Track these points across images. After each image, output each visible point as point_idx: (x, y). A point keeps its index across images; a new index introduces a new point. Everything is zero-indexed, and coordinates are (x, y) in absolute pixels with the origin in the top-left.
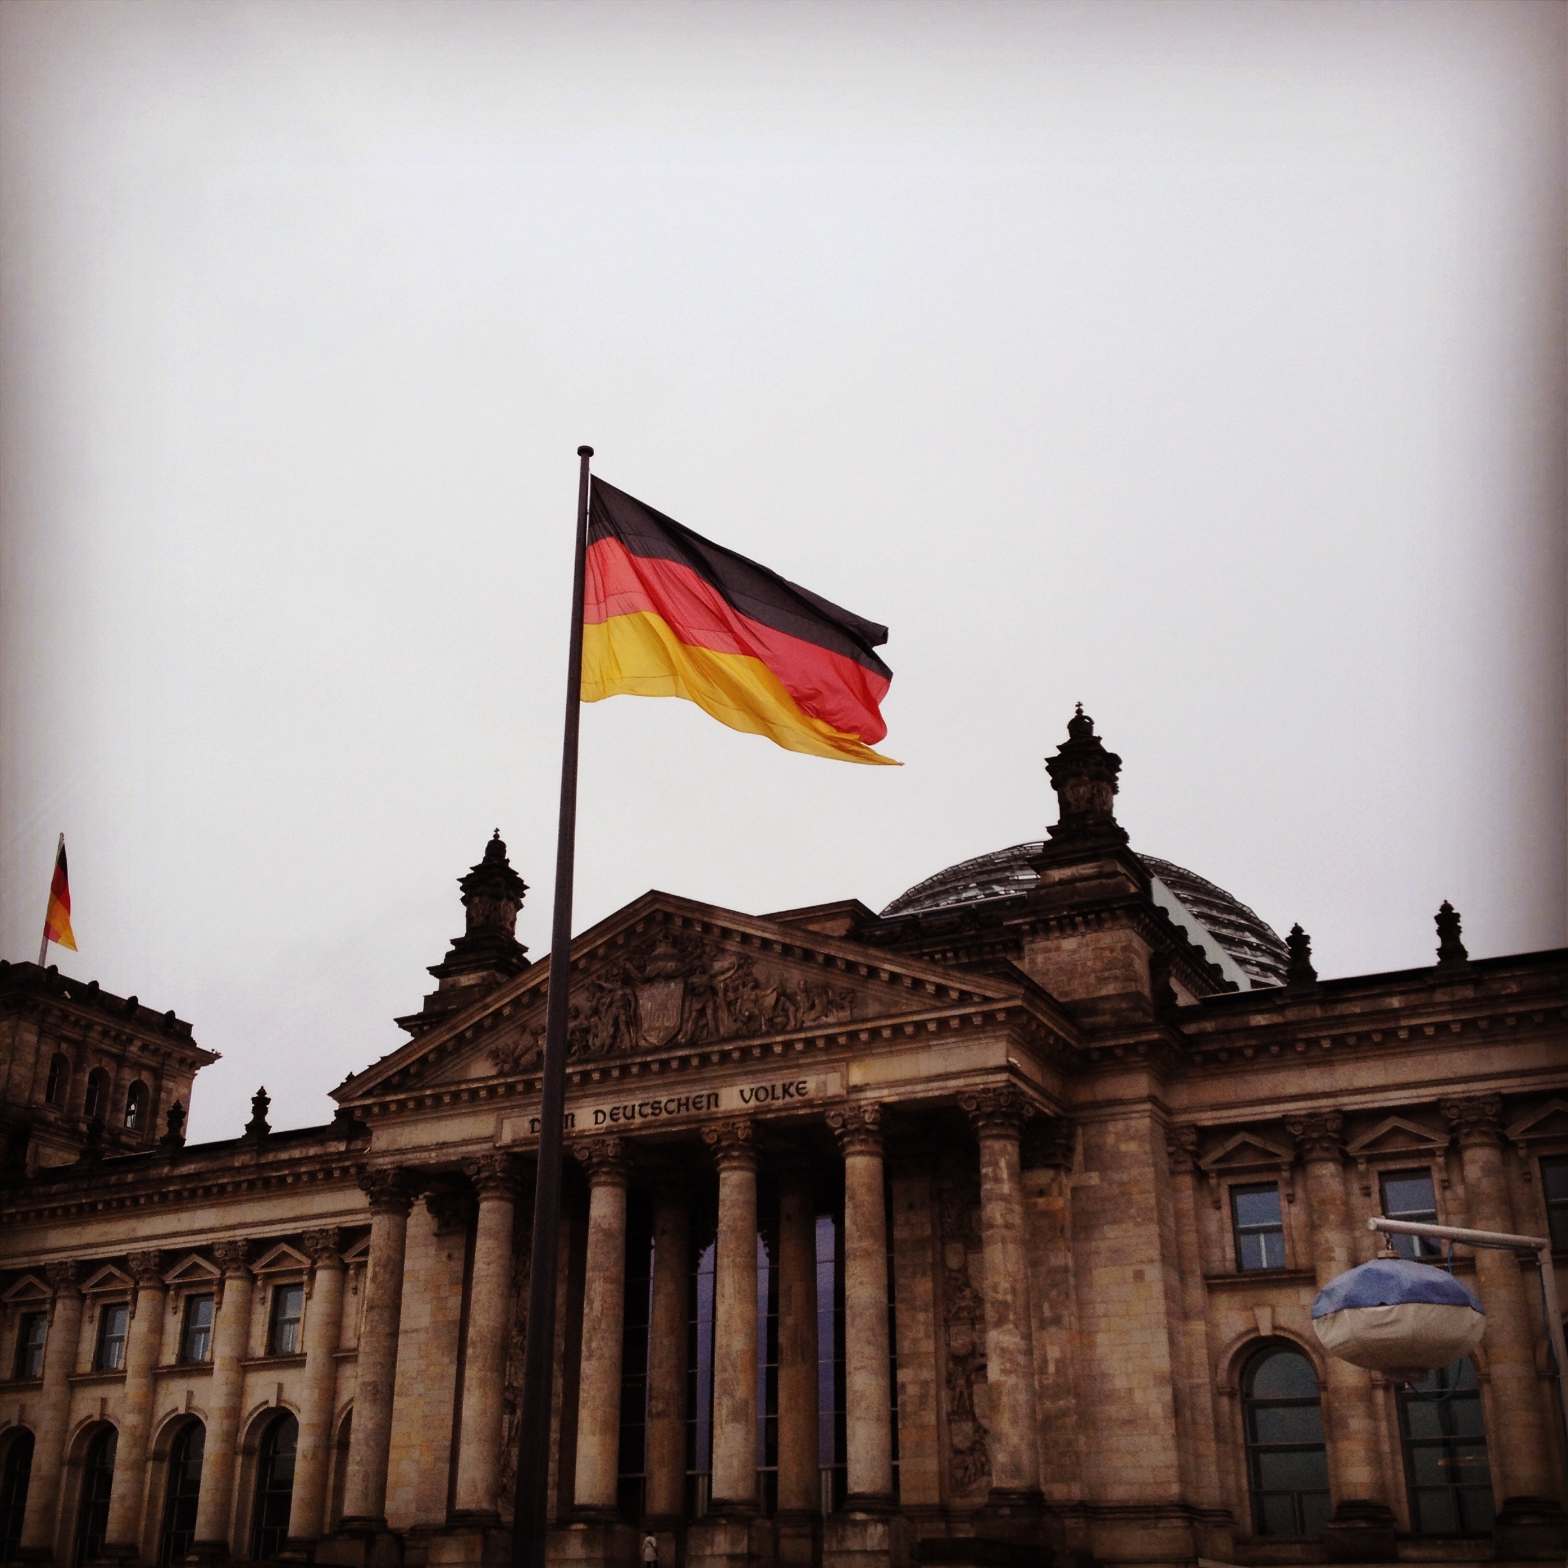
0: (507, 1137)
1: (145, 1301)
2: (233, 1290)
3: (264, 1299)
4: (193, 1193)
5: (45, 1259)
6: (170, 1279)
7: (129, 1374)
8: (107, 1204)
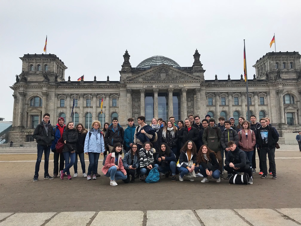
0: (144, 87)
1: (81, 99)
2: (94, 99)
3: (98, 100)
4: (89, 87)
5: (65, 93)
6: (85, 97)
7: (80, 107)
8: (75, 87)
